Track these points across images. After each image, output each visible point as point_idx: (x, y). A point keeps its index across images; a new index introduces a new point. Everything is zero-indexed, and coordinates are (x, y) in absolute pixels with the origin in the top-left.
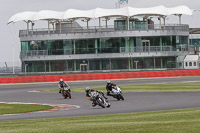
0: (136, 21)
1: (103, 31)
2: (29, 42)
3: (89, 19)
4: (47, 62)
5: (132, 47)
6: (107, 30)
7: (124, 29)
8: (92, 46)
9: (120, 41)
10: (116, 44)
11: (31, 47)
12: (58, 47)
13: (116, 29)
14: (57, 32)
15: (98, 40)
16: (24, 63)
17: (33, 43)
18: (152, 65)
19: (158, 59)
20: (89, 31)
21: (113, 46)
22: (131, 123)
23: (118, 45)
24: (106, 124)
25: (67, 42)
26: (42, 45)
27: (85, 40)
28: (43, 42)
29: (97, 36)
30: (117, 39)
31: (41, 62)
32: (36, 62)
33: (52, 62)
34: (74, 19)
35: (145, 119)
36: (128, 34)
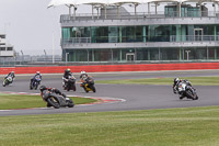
0: (189, 7)
1: (152, 17)
2: (71, 28)
3: (137, 4)
4: (91, 51)
5: (184, 36)
6: (157, 16)
7: (176, 16)
8: (140, 34)
9: (170, 29)
10: (166, 32)
11: (73, 34)
12: (102, 34)
13: (167, 15)
14: (101, 18)
15: (147, 27)
16: (65, 51)
17: (75, 29)
18: (205, 56)
19: (211, 49)
20: (136, 17)
21: (163, 34)
22: (181, 119)
23: (168, 33)
24: (154, 120)
25: (113, 28)
26: (85, 32)
27: (133, 27)
28: (86, 28)
29: (146, 23)
30: (168, 26)
31: (84, 51)
32: (78, 50)
33: (96, 51)
34: (121, 3)
35: (197, 115)
36: (179, 21)
